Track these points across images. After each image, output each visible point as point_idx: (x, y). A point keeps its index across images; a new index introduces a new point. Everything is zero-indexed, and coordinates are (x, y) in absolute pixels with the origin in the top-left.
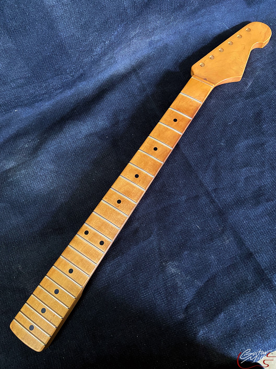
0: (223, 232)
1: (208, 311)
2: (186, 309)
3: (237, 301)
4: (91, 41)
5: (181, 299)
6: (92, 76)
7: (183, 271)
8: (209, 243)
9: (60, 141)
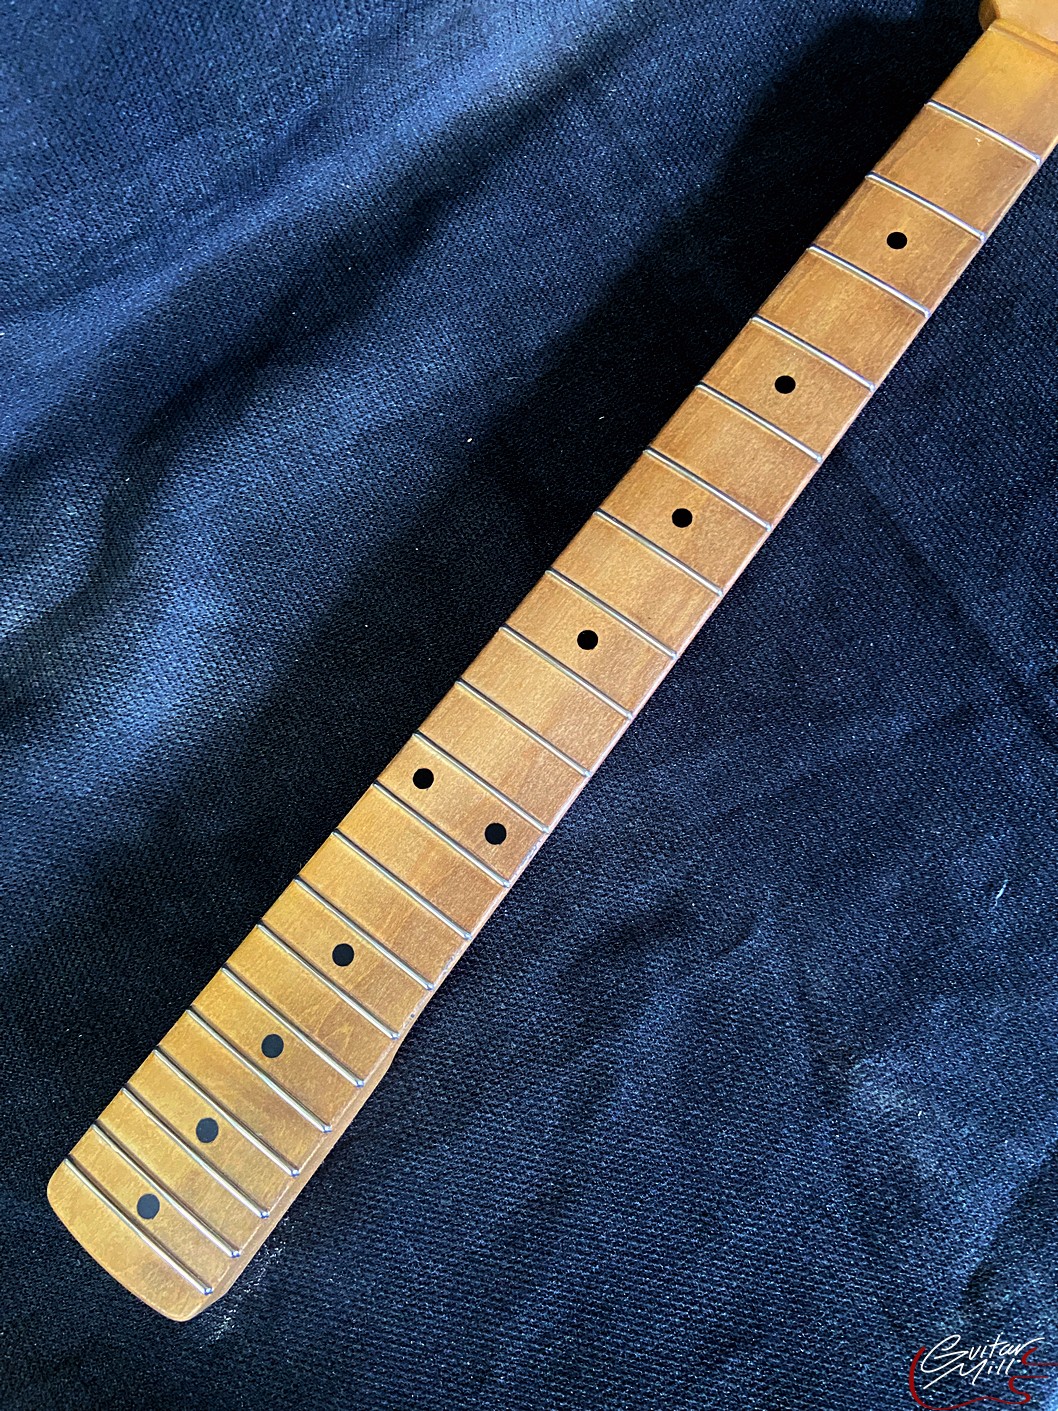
2: (970, 1286)
5: (944, 1240)
6: (364, 124)
7: (938, 1099)
9: (231, 471)
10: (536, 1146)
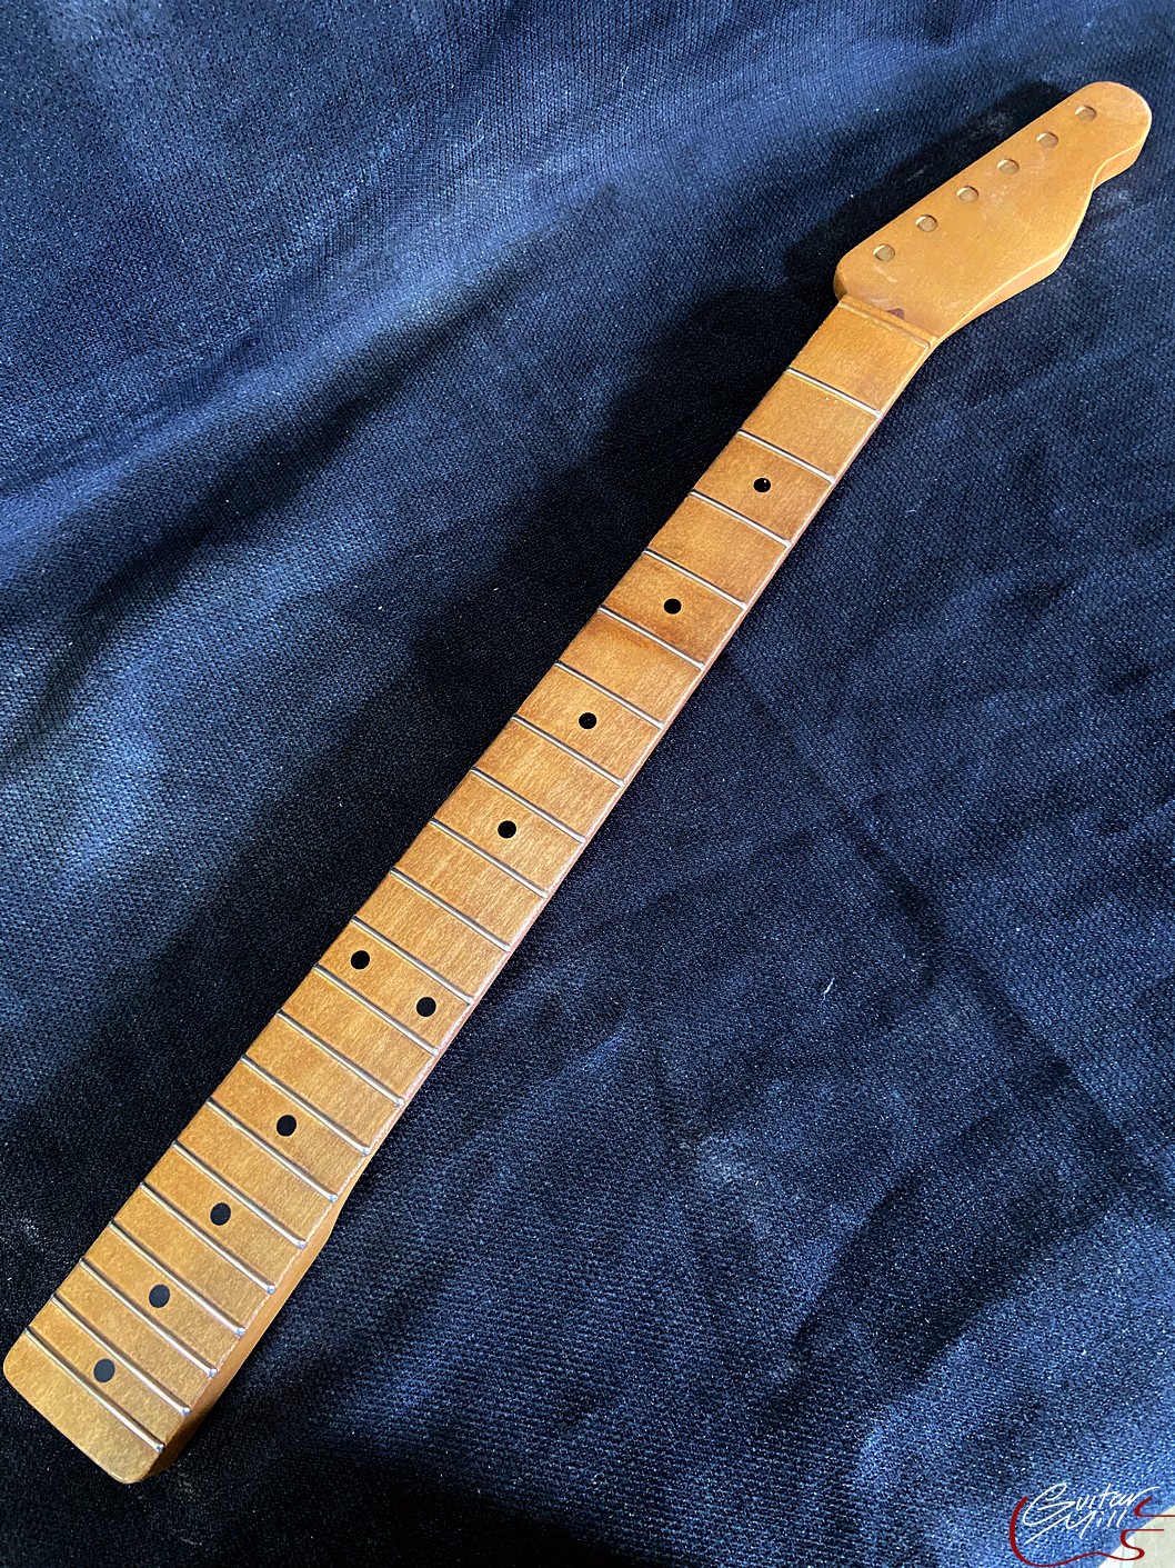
0: (929, 979)
1: (897, 1337)
2: (798, 1337)
3: (1021, 1280)
4: (278, 192)
5: (776, 1295)
6: (292, 345)
7: (772, 1169)
8: (873, 1038)
10: (421, 1229)
